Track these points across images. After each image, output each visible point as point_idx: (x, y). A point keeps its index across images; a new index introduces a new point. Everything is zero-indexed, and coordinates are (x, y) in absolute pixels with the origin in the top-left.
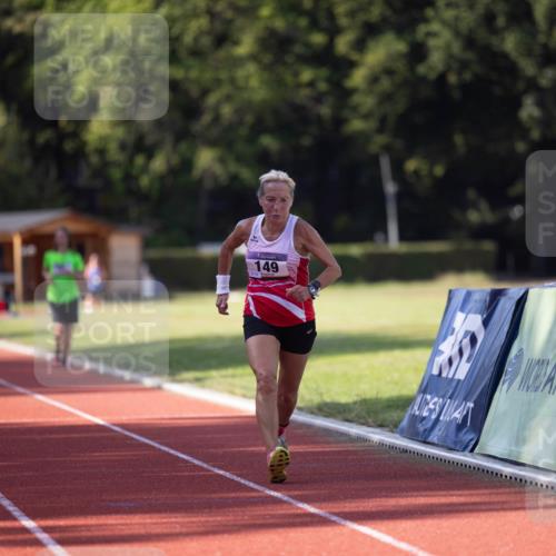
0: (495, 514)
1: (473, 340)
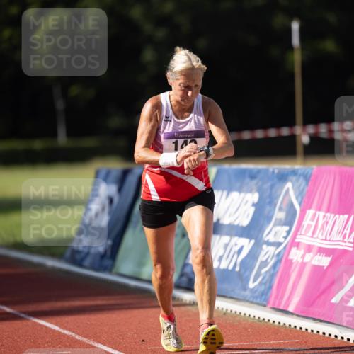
0: (125, 311)
1: (111, 200)
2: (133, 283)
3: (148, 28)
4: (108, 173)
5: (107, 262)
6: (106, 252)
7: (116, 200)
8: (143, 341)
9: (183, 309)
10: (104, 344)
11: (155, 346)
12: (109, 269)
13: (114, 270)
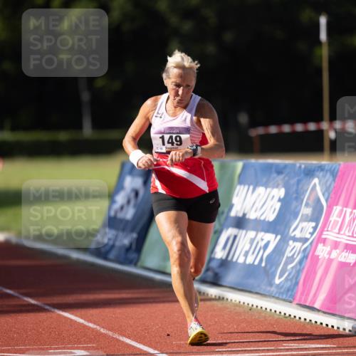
0: (150, 305)
1: (137, 193)
2: (158, 277)
3: (174, 20)
5: (133, 255)
6: (131, 244)
7: (141, 193)
8: (168, 335)
9: (208, 303)
10: (129, 338)
11: (180, 340)
12: (134, 262)
13: (139, 264)
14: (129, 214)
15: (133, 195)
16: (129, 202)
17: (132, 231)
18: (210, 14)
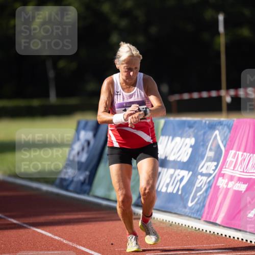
0: (98, 223)
1: (89, 143)
2: (105, 203)
3: (114, 19)
4: (86, 123)
5: (86, 187)
6: (85, 180)
7: (92, 143)
8: (112, 244)
10: (84, 247)
11: (120, 248)
12: (87, 193)
13: (91, 193)
14: (84, 157)
15: (86, 145)
16: (83, 149)
17: (86, 170)
18: (140, 14)
